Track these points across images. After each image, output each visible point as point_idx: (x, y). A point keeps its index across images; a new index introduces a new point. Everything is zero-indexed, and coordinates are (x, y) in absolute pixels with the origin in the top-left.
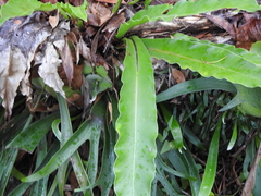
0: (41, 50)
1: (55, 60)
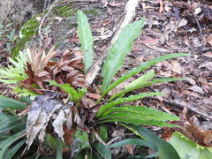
0: (56, 113)
1: (63, 118)
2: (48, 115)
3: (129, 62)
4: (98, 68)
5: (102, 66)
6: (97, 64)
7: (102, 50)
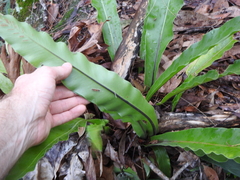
2: (53, 166)
3: (185, 19)
4: (132, 46)
5: (139, 39)
6: (129, 39)
7: (136, 7)
